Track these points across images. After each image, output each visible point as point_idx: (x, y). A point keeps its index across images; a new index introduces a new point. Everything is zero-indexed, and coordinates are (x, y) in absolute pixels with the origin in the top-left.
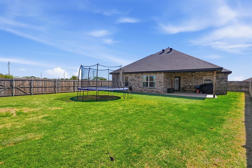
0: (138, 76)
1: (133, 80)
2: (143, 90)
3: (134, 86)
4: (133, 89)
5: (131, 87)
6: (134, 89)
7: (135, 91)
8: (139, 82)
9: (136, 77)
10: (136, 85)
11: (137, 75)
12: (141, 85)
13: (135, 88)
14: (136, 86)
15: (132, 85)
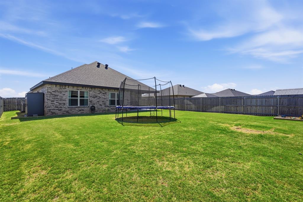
0: (104, 92)
1: (96, 97)
2: (110, 109)
3: (98, 105)
4: (96, 109)
5: (93, 106)
6: (98, 108)
7: (100, 112)
8: (105, 100)
9: (101, 92)
10: (101, 103)
11: (102, 91)
12: (108, 103)
13: (100, 107)
14: (101, 105)
15: (94, 104)
